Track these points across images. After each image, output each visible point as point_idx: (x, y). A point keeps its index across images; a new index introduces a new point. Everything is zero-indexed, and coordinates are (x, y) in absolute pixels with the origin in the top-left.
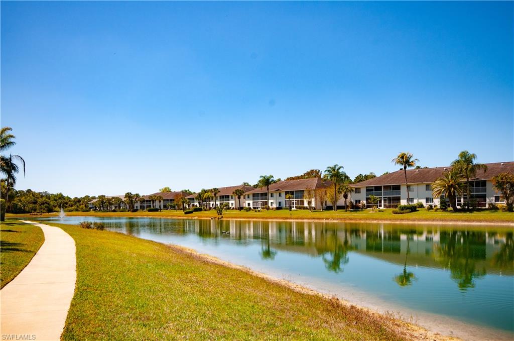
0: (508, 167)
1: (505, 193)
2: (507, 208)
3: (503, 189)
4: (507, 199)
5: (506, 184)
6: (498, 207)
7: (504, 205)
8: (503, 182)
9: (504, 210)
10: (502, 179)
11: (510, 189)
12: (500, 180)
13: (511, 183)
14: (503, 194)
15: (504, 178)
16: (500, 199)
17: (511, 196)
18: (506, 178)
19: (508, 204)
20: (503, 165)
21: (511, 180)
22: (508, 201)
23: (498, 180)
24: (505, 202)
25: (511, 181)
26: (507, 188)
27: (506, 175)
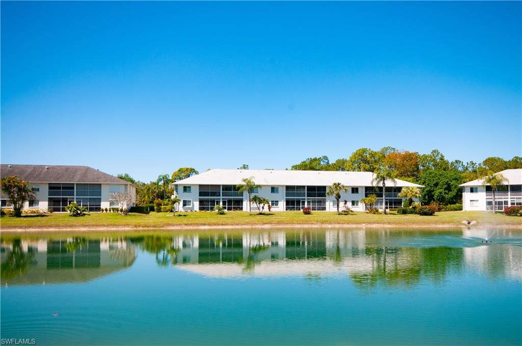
0: (16, 170)
1: (12, 197)
2: (14, 213)
3: (10, 193)
4: (15, 203)
5: (14, 187)
6: (5, 212)
7: (11, 210)
8: (11, 186)
9: (11, 215)
10: (9, 182)
11: (17, 193)
12: (7, 183)
13: (18, 187)
14: (10, 198)
15: (11, 181)
16: (7, 203)
17: (19, 201)
18: (13, 181)
19: (15, 209)
20: (11, 167)
21: (18, 183)
22: (15, 206)
23: (5, 183)
24: (12, 207)
25: (18, 185)
26: (15, 192)
27: (14, 178)
